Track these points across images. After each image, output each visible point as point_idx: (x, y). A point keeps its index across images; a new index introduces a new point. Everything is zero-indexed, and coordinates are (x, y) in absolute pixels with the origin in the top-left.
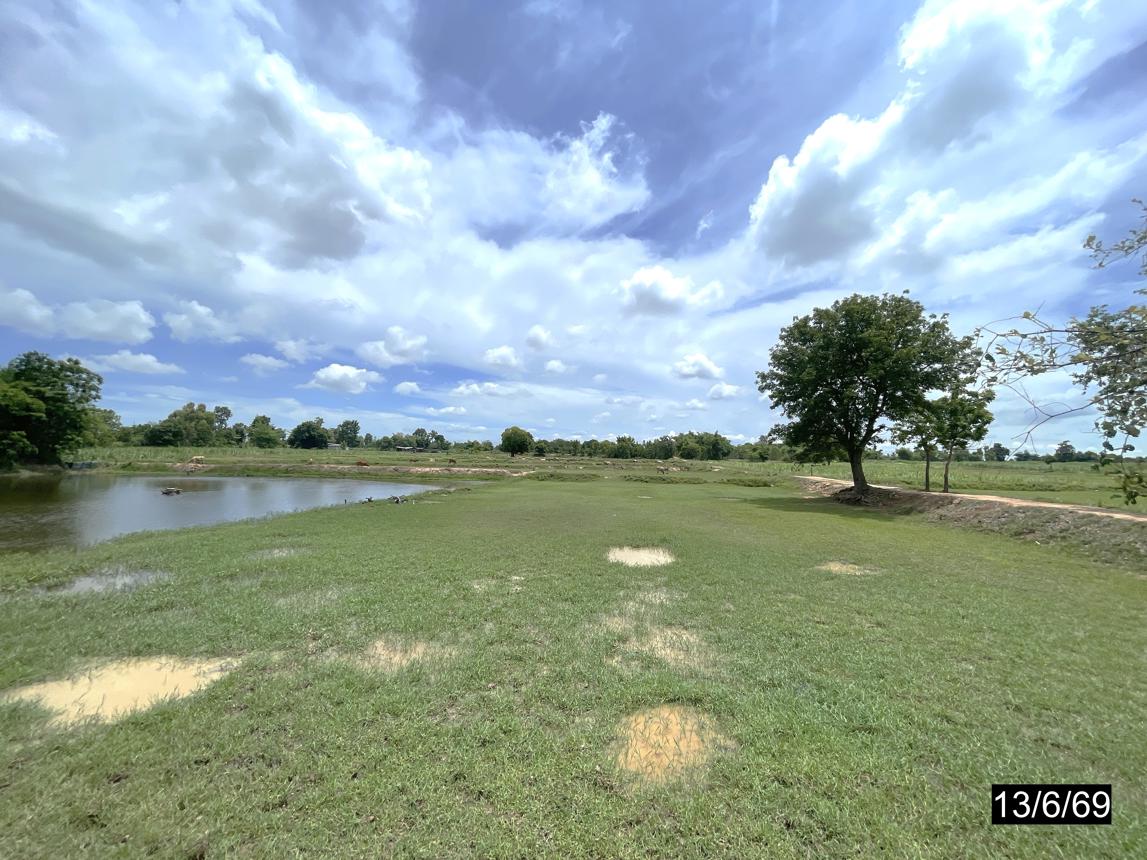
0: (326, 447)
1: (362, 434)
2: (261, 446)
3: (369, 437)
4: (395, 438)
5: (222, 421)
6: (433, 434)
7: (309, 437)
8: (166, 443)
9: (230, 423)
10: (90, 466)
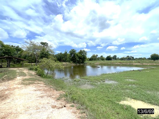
0: (112, 60)
1: (117, 58)
2: (102, 60)
3: (118, 58)
4: (123, 58)
5: (97, 57)
6: (131, 57)
7: (109, 58)
8: (91, 60)
9: (98, 57)
10: (87, 63)
